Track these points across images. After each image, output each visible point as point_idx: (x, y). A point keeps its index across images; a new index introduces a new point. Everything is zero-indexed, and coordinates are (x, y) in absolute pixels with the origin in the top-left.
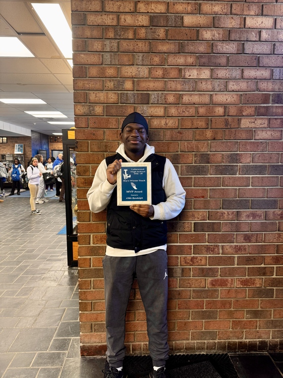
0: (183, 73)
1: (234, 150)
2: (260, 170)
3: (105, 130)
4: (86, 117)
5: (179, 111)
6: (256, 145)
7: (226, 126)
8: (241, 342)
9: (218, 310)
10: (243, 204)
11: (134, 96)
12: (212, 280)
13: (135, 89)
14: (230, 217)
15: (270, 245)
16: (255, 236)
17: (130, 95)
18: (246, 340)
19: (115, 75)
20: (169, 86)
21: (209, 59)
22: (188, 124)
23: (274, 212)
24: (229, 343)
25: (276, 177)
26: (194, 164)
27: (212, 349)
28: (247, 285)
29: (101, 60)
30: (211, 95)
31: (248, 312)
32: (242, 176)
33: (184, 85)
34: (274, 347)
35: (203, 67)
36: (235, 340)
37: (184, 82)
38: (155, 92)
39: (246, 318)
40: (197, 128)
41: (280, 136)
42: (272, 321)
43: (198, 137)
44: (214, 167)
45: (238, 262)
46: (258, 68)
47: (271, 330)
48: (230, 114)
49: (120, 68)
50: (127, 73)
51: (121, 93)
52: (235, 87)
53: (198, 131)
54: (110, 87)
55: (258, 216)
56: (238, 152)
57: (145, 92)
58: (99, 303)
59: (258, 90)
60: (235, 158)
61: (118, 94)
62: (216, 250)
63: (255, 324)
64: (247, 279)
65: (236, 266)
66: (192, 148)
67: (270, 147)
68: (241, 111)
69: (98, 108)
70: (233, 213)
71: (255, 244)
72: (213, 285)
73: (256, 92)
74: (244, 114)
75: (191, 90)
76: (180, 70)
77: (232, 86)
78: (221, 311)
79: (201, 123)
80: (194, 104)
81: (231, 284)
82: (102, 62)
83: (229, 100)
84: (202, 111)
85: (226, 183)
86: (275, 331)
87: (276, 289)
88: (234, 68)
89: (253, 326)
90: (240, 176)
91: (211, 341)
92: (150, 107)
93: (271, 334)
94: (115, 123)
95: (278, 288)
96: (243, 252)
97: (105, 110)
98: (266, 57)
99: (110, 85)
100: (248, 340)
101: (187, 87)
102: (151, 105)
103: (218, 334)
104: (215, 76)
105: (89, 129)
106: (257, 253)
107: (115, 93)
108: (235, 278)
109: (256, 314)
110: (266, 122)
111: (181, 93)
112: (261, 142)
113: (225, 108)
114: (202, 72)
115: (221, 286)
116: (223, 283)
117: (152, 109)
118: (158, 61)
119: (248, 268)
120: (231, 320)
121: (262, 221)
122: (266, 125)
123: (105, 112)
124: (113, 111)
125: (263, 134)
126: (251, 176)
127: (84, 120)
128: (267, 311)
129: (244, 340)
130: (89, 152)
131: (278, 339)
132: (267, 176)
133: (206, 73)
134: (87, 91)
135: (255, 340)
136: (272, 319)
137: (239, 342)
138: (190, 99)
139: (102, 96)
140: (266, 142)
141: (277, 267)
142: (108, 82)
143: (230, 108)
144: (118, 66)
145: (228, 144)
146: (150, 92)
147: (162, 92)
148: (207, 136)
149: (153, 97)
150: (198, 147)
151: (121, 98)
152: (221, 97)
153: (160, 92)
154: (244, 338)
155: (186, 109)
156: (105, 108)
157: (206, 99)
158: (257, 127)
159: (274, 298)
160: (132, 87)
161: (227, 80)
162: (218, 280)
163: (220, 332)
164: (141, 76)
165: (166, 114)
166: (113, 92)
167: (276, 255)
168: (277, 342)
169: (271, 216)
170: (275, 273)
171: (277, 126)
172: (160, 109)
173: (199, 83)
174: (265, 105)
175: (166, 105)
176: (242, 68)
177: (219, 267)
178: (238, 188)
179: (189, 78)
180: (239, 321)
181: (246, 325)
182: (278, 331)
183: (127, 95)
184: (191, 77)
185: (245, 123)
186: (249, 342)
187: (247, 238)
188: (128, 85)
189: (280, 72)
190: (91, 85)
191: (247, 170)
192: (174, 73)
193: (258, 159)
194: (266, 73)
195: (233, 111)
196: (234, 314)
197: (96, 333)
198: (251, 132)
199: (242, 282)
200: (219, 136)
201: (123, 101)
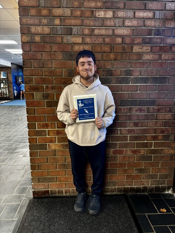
0: (94, 14)
1: (129, 67)
2: (145, 80)
3: (42, 52)
4: (29, 44)
5: (92, 40)
6: (143, 64)
7: (123, 50)
8: (131, 188)
9: (118, 169)
10: (134, 103)
11: (62, 30)
12: (114, 150)
13: (62, 25)
14: (125, 111)
15: (150, 129)
16: (141, 123)
17: (59, 29)
18: (134, 186)
19: (48, 14)
20: (85, 23)
21: (112, 3)
22: (98, 49)
23: (153, 108)
24: (124, 188)
25: (155, 85)
26: (102, 77)
27: (114, 192)
28: (135, 153)
29: (38, 4)
30: (113, 29)
31: (136, 170)
32: (133, 84)
33: (95, 22)
34: (151, 190)
35: (108, 9)
36: (128, 186)
37: (95, 20)
38: (76, 27)
39: (135, 173)
40: (104, 52)
41: (158, 58)
42: (151, 175)
43: (105, 58)
44: (116, 79)
45: (130, 139)
46: (145, 10)
47: (150, 180)
48: (126, 43)
49: (51, 9)
50: (56, 13)
51: (53, 28)
52: (129, 24)
53: (105, 54)
54: (45, 23)
55: (143, 110)
56: (131, 69)
57: (69, 27)
58: (43, 165)
59: (144, 26)
60: (129, 73)
61: (51, 28)
62: (116, 132)
63: (140, 177)
64: (135, 150)
65: (128, 142)
66: (101, 65)
67: (152, 65)
68: (133, 40)
69: (37, 37)
70: (127, 109)
71: (141, 128)
72: (114, 153)
73: (144, 28)
74: (135, 42)
75: (100, 26)
76: (92, 12)
77: (128, 23)
78: (119, 169)
79: (107, 49)
80: (102, 35)
81: (126, 153)
82: (39, 5)
83: (125, 33)
84: (107, 40)
85: (123, 89)
86: (152, 181)
87: (154, 156)
88: (129, 10)
89: (139, 178)
90: (132, 84)
91: (113, 187)
92: (73, 37)
93: (150, 183)
94: (49, 48)
95: (155, 155)
96: (133, 133)
97: (42, 39)
98: (151, 3)
99: (45, 21)
100: (136, 186)
101: (97, 24)
102: (73, 36)
103: (118, 183)
104: (116, 16)
105: (31, 52)
106: (142, 133)
107: (49, 27)
108: (128, 149)
109: (141, 171)
110: (150, 48)
111: (93, 27)
112: (146, 62)
113: (123, 39)
114: (107, 13)
115: (120, 154)
116: (121, 152)
117: (74, 39)
118: (77, 4)
119: (136, 143)
120: (126, 174)
121: (146, 114)
122: (149, 51)
123: (42, 41)
124: (47, 40)
125: (148, 56)
126: (139, 84)
127: (28, 46)
128: (148, 169)
129: (133, 186)
130: (32, 68)
131: (154, 186)
132: (149, 84)
133: (110, 14)
134: (29, 26)
135: (140, 186)
136: (151, 174)
137: (130, 188)
138: (99, 32)
139: (39, 29)
140: (149, 62)
141: (154, 142)
142: (43, 19)
143: (126, 38)
144: (50, 8)
145: (125, 63)
146: (72, 27)
147: (81, 27)
148: (111, 58)
149: (75, 30)
150: (105, 65)
151: (53, 30)
152: (120, 30)
153: (79, 27)
154: (133, 185)
155: (96, 39)
156: (42, 37)
157: (110, 32)
158: (144, 51)
159: (152, 161)
160: (60, 23)
161: (124, 19)
162: (117, 150)
163: (119, 182)
164: (66, 15)
165: (84, 42)
166: (47, 26)
167: (154, 135)
168: (153, 187)
169: (152, 110)
170: (153, 146)
171: (157, 51)
172: (79, 38)
173: (105, 21)
174: (149, 37)
175: (83, 36)
176: (134, 10)
177: (118, 142)
178: (130, 92)
179: (98, 17)
180: (130, 175)
181: (134, 177)
182: (154, 180)
183: (57, 29)
184: (99, 17)
185: (136, 49)
186: (136, 187)
187: (136, 124)
188: (57, 22)
189: (160, 14)
190: (31, 21)
191: (137, 80)
192: (88, 14)
193: (144, 73)
194: (150, 14)
195: (128, 40)
196: (127, 171)
197: (42, 183)
198: (140, 55)
199: (132, 151)
200: (119, 57)
201: (54, 33)
